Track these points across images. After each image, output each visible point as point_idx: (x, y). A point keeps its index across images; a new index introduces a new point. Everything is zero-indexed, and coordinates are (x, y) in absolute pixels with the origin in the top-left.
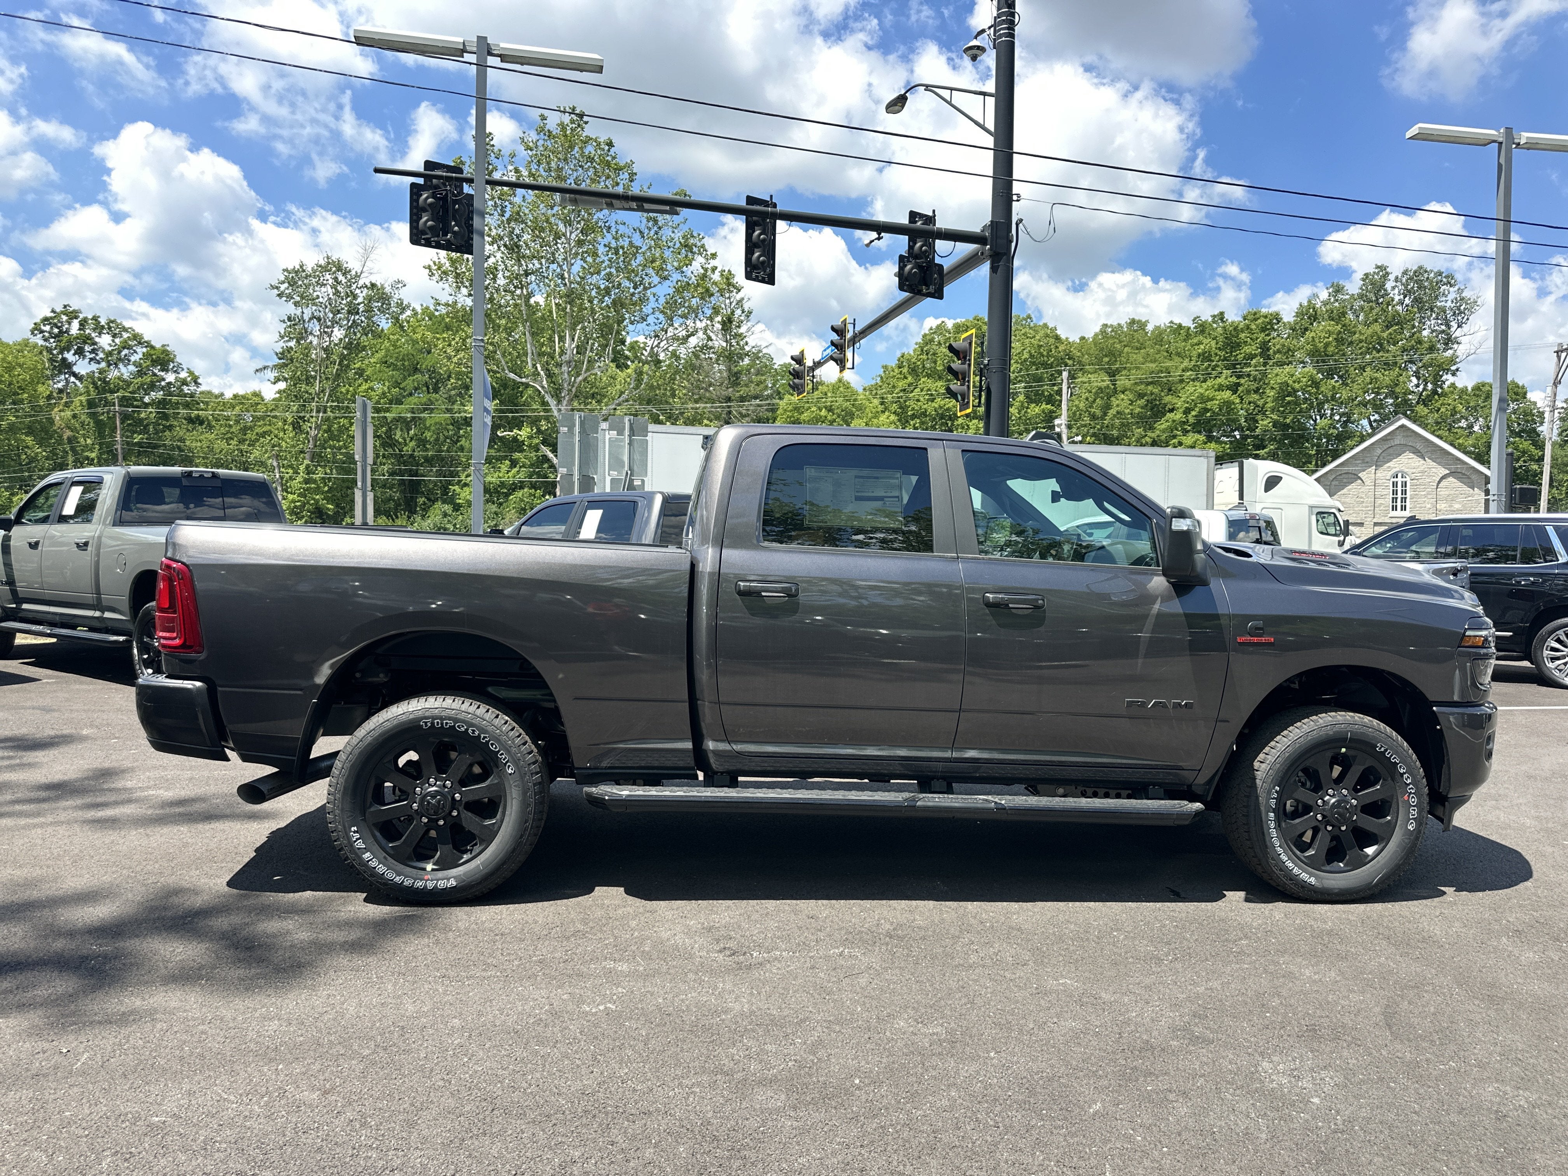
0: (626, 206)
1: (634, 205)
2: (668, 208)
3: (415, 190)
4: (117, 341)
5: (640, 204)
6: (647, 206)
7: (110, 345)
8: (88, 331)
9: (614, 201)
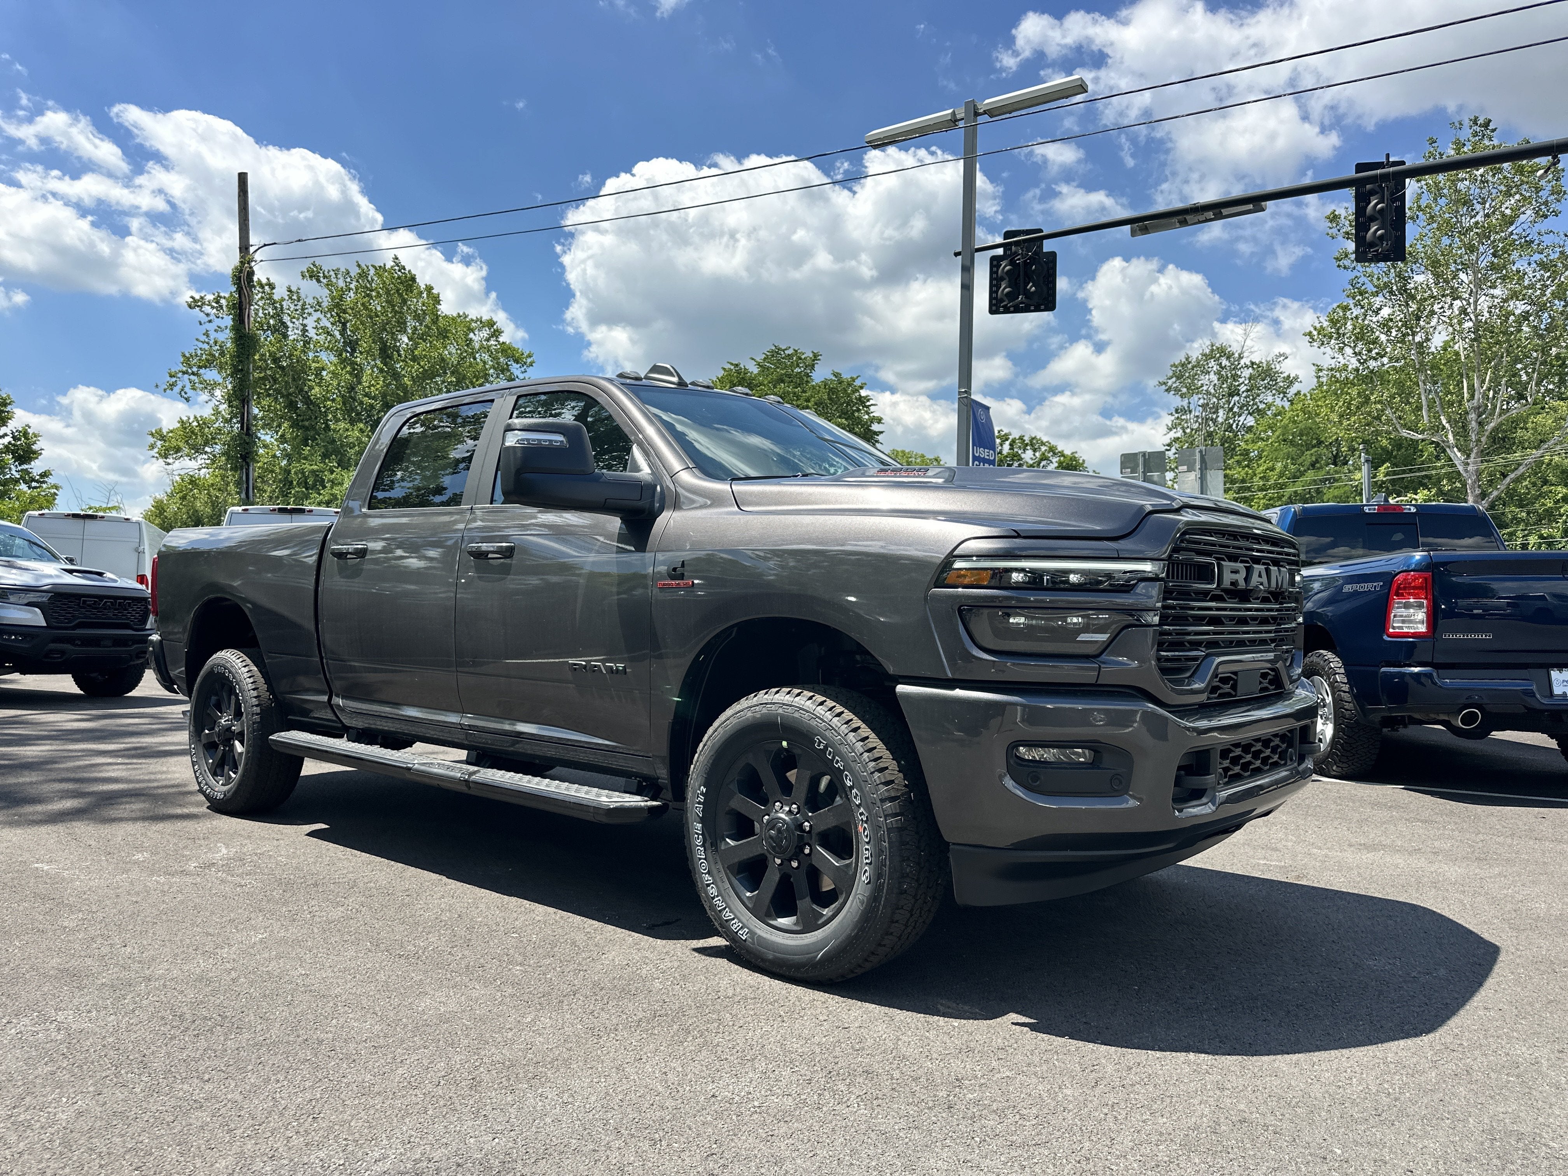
0: (1202, 218)
1: (1210, 214)
2: (1251, 206)
3: (995, 263)
4: (1037, 454)
5: (1217, 211)
6: (1225, 211)
7: (1032, 459)
8: (1016, 450)
9: (1188, 217)
